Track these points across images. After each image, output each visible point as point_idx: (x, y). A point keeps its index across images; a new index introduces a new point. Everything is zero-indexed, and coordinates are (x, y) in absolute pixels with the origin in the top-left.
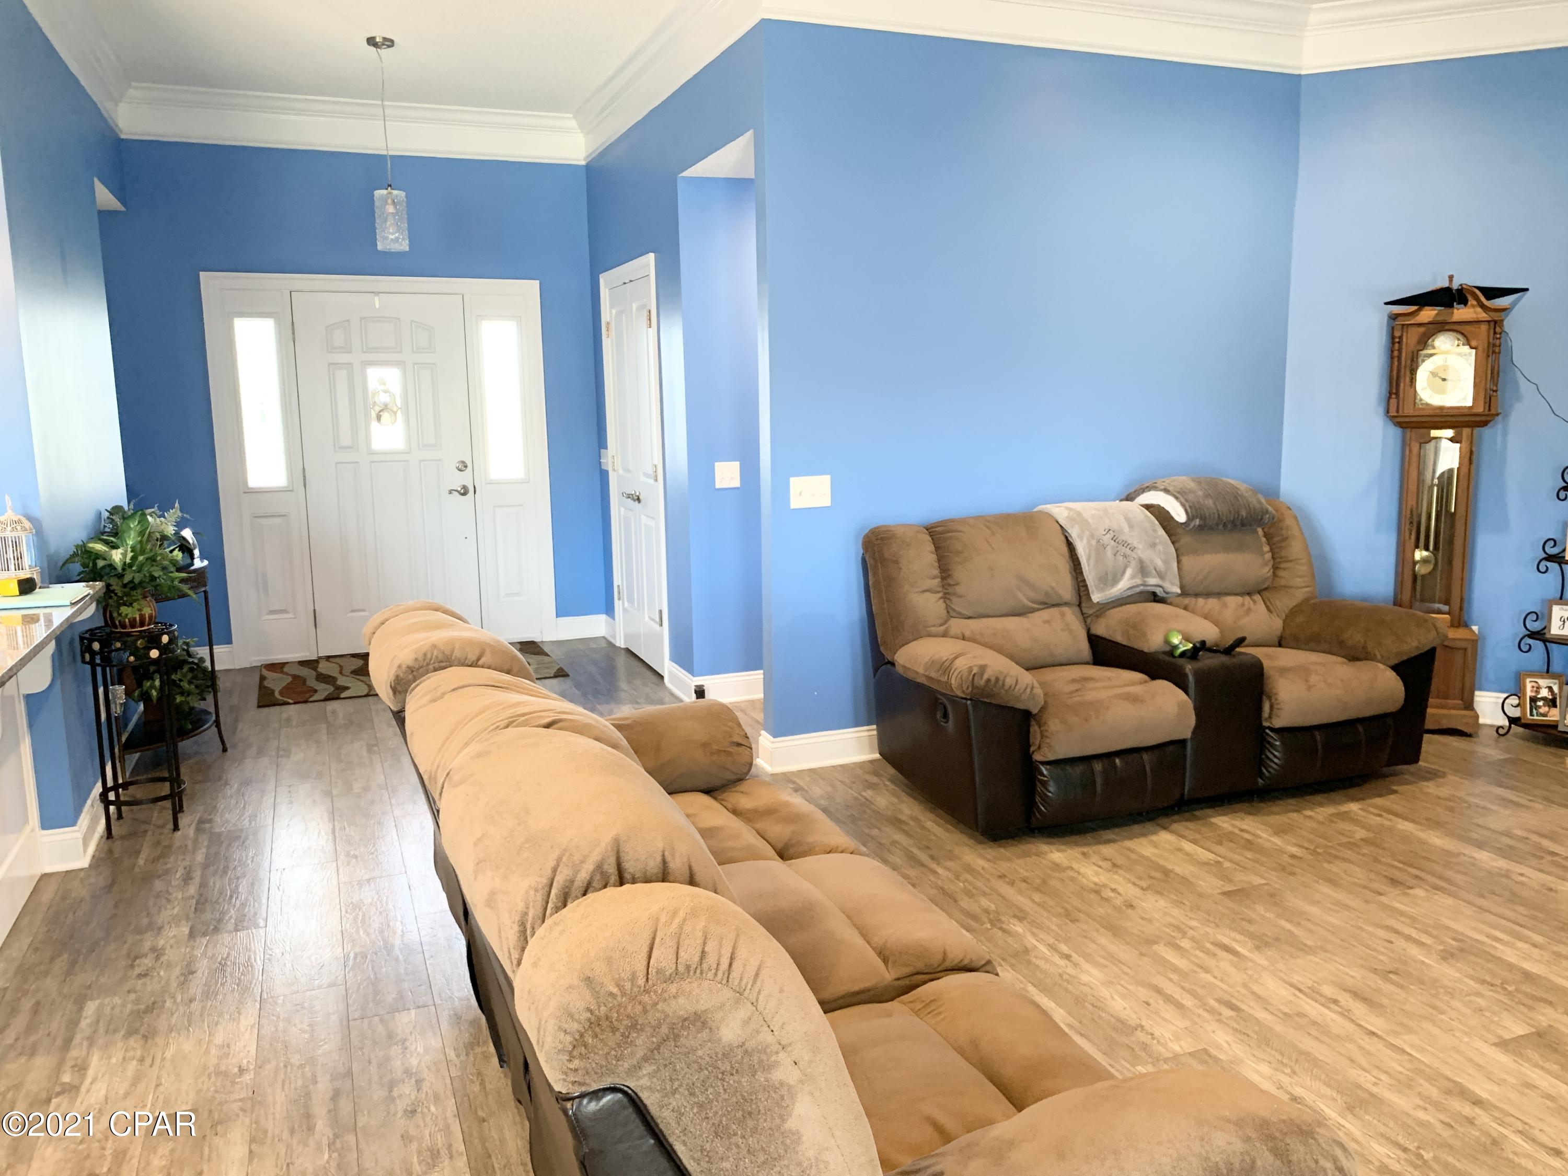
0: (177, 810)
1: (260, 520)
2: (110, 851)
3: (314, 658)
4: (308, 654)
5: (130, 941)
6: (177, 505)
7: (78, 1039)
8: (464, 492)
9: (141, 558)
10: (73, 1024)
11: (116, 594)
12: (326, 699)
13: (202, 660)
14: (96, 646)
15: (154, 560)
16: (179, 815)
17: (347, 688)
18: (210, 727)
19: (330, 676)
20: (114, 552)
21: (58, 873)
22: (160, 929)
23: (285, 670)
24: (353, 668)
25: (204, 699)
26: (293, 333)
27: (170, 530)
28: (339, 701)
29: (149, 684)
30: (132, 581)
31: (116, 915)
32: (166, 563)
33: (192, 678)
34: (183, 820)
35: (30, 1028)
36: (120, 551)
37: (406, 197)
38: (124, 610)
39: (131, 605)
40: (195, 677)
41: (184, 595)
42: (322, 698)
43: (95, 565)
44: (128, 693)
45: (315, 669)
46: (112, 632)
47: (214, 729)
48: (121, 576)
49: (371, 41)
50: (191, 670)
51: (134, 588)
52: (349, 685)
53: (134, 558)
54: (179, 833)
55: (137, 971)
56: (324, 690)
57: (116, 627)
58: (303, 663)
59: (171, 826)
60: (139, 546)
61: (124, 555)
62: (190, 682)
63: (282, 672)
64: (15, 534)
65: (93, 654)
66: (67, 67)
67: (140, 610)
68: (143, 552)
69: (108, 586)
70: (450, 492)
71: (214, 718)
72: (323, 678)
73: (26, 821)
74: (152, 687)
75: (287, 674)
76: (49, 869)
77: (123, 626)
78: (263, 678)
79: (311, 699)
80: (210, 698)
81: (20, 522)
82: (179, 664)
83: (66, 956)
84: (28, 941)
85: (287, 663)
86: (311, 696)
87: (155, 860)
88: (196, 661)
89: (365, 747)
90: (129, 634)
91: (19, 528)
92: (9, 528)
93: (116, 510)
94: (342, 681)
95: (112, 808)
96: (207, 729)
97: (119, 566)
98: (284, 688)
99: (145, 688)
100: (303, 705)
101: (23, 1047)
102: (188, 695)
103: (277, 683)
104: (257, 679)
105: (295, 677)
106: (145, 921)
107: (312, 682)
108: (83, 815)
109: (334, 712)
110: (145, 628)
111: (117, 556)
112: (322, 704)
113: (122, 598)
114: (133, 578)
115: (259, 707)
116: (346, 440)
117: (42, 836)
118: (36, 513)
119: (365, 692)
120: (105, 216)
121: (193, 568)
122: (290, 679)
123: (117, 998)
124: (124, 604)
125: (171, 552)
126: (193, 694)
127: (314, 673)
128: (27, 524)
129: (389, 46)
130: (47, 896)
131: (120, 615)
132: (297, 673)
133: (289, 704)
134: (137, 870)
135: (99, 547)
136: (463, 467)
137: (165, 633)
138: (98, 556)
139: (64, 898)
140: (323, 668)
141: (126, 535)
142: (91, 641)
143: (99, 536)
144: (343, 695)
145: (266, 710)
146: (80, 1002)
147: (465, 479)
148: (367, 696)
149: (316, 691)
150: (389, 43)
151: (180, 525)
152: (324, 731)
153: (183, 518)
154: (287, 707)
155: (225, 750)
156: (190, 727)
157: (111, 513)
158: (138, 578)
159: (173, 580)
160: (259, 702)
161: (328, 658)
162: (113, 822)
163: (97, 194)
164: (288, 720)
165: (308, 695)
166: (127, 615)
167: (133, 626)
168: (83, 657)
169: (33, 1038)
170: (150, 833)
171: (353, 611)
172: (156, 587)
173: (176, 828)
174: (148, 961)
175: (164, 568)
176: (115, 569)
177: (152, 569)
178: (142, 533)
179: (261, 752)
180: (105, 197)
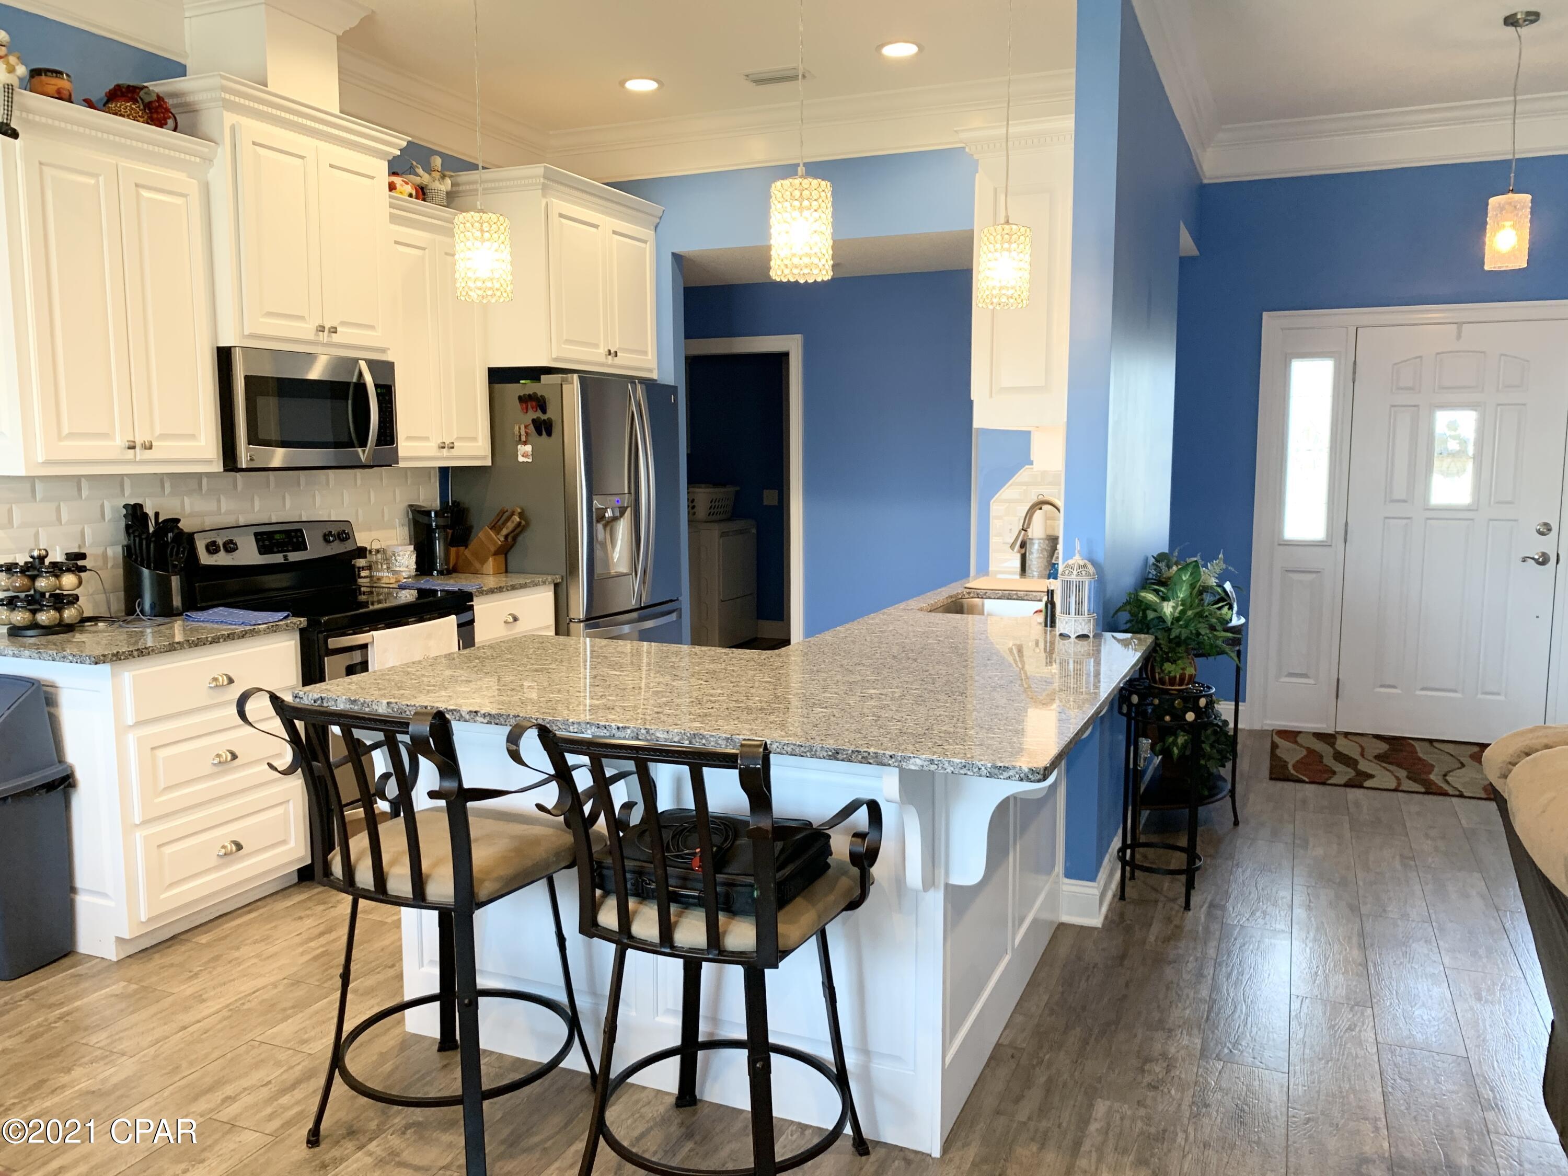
0: (1190, 886)
1: (1291, 575)
2: (1122, 915)
3: (1331, 731)
4: (1325, 726)
5: (1140, 1036)
6: (1221, 556)
7: (1086, 1146)
8: (1543, 560)
9: (1190, 613)
10: (1084, 1122)
11: (1161, 649)
12: (1346, 785)
13: (1226, 723)
14: (1135, 699)
15: (1202, 616)
16: (1193, 892)
17: (1371, 776)
18: (1224, 797)
19: (1351, 758)
20: (1165, 604)
21: (1074, 925)
22: (1170, 1031)
23: (1299, 739)
24: (1377, 752)
25: (1224, 766)
26: (1354, 372)
27: (1213, 581)
28: (1361, 791)
29: (1171, 740)
30: (1178, 637)
31: (1125, 997)
32: (1214, 620)
33: (1214, 742)
34: (1195, 899)
35: (1043, 1111)
36: (1171, 603)
37: (1532, 201)
38: (1168, 666)
39: (1174, 662)
40: (1217, 741)
41: (1222, 652)
42: (1342, 782)
43: (1145, 616)
44: (1152, 747)
45: (1332, 745)
46: (1150, 687)
47: (1228, 799)
48: (1169, 630)
49: (1511, 21)
50: (1215, 732)
51: (1179, 644)
52: (1373, 773)
53: (1183, 612)
54: (1190, 913)
55: (1147, 1079)
56: (1343, 773)
57: (1155, 682)
58: (1319, 736)
59: (1182, 901)
60: (1189, 600)
61: (1175, 608)
62: (1212, 746)
63: (1296, 742)
64: (1080, 579)
65: (1130, 705)
66: (1173, 113)
67: (1183, 669)
68: (1191, 607)
69: (1156, 638)
70: (1524, 560)
71: (1229, 786)
72: (1341, 757)
73: (1053, 866)
74: (1175, 743)
75: (1301, 746)
76: (1066, 919)
77: (1162, 681)
78: (1274, 746)
79: (1330, 782)
80: (1229, 765)
81: (1085, 566)
82: (1206, 726)
83: (1078, 1029)
84: (1046, 998)
85: (1300, 732)
86: (1330, 778)
87: (1167, 940)
88: (1220, 724)
89: (1398, 857)
90: (1167, 692)
91: (1084, 573)
92: (1075, 572)
93: (1160, 558)
94: (1364, 766)
95: (1128, 868)
96: (1221, 799)
97: (1169, 618)
98: (1297, 762)
99: (1167, 744)
100: (1321, 788)
101: (1036, 1131)
102: (1209, 760)
103: (1291, 755)
104: (1268, 746)
105: (1310, 751)
106: (1156, 1015)
107: (1329, 761)
108: (1102, 870)
109: (1357, 804)
110: (1184, 687)
111: (1168, 609)
112: (1343, 789)
113: (1167, 653)
114: (1180, 633)
115: (1271, 779)
116: (1400, 493)
117: (1063, 884)
118: (1100, 557)
119: (1393, 785)
120: (1184, 262)
121: (1230, 625)
122: (1304, 753)
123: (1126, 1106)
124: (1168, 660)
125: (1220, 608)
126: (1213, 758)
127: (1331, 750)
128: (1091, 569)
129: (1532, 22)
130: (1063, 951)
131: (1163, 671)
132: (1313, 747)
133: (1304, 782)
134: (1148, 947)
135: (1150, 597)
136: (1545, 530)
137: (1204, 696)
138: (1149, 606)
139: (1079, 958)
140: (1342, 745)
141: (1178, 587)
142: (1131, 693)
143: (1145, 583)
144: (1367, 784)
145: (1280, 784)
146: (1091, 1094)
147: (1547, 545)
148: (1396, 790)
149: (1334, 773)
150: (1533, 17)
151: (1222, 579)
152: (1347, 826)
153: (1226, 570)
154: (1299, 785)
155: (1236, 823)
156: (1206, 793)
157: (1157, 561)
158: (1185, 633)
159: (1217, 638)
160: (1271, 773)
161: (1346, 734)
162: (1127, 880)
163: (1181, 241)
164: (1304, 801)
165: (1326, 776)
166: (1170, 672)
167: (1172, 684)
168: (1120, 708)
169: (1044, 1124)
170: (1160, 905)
171: (1382, 686)
172: (1198, 643)
173: (1187, 907)
174: (1158, 1068)
175: (1213, 628)
176: (1164, 621)
177: (1199, 626)
178: (1192, 586)
179: (1275, 835)
180: (1187, 243)
